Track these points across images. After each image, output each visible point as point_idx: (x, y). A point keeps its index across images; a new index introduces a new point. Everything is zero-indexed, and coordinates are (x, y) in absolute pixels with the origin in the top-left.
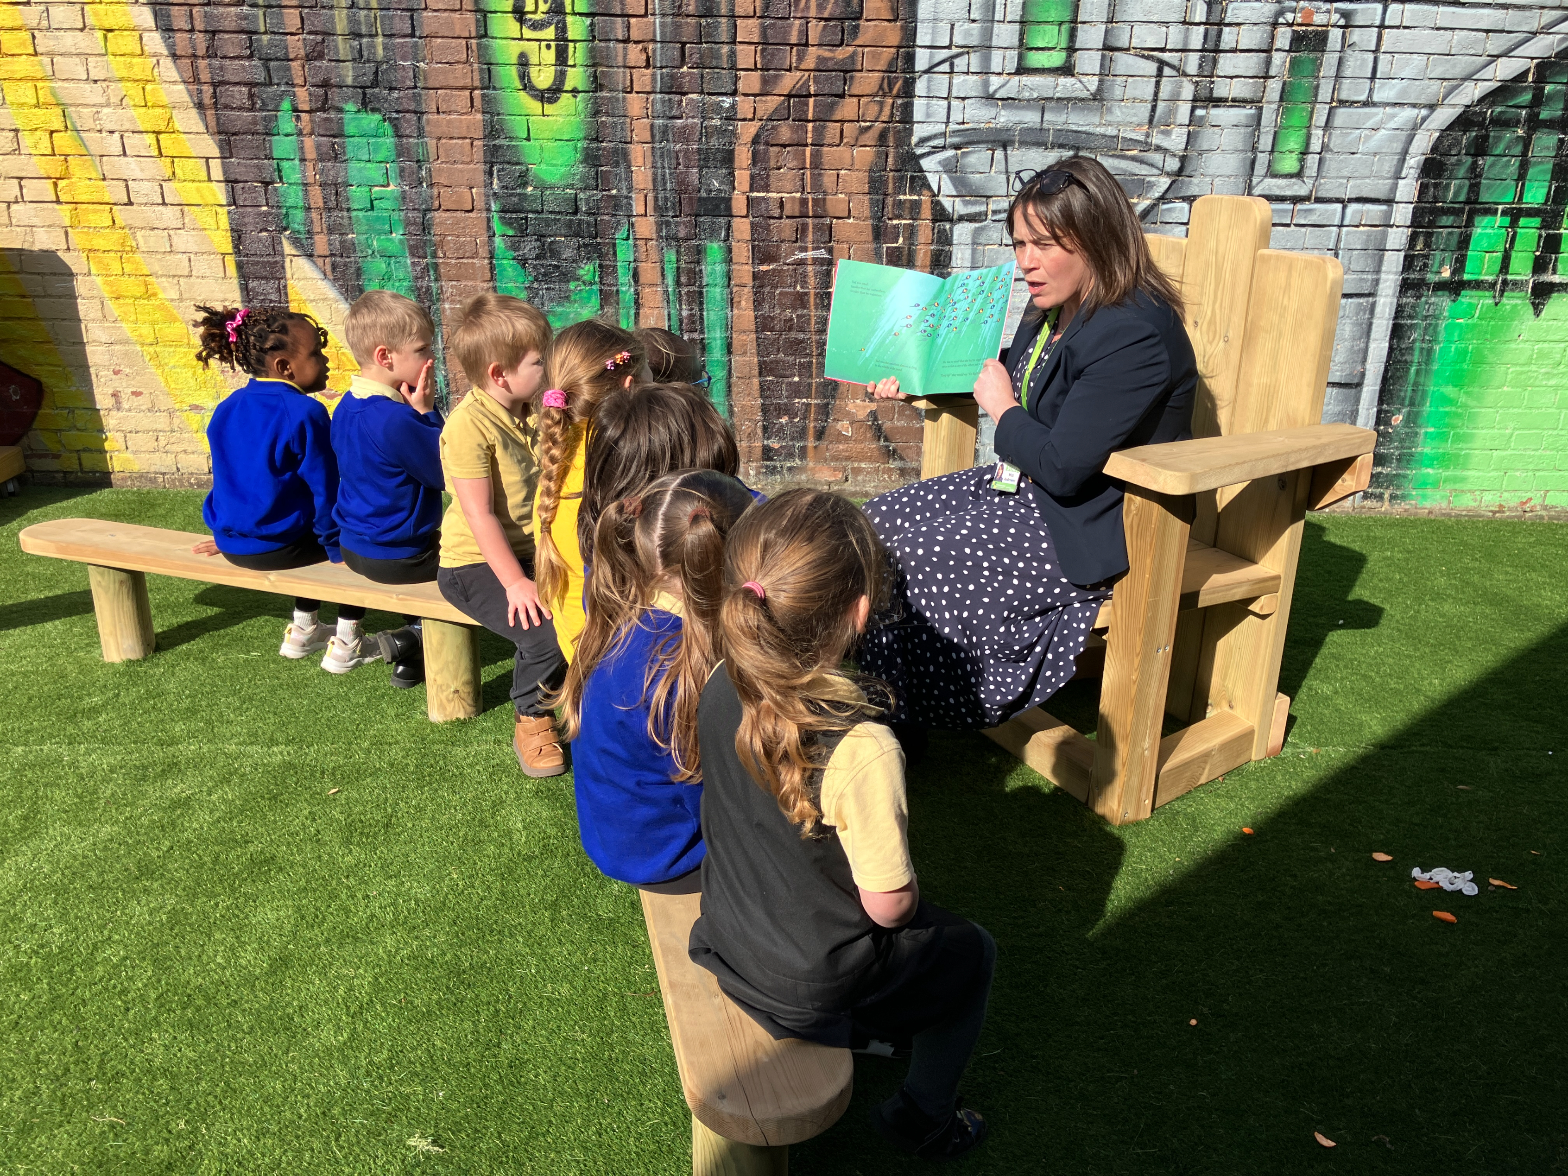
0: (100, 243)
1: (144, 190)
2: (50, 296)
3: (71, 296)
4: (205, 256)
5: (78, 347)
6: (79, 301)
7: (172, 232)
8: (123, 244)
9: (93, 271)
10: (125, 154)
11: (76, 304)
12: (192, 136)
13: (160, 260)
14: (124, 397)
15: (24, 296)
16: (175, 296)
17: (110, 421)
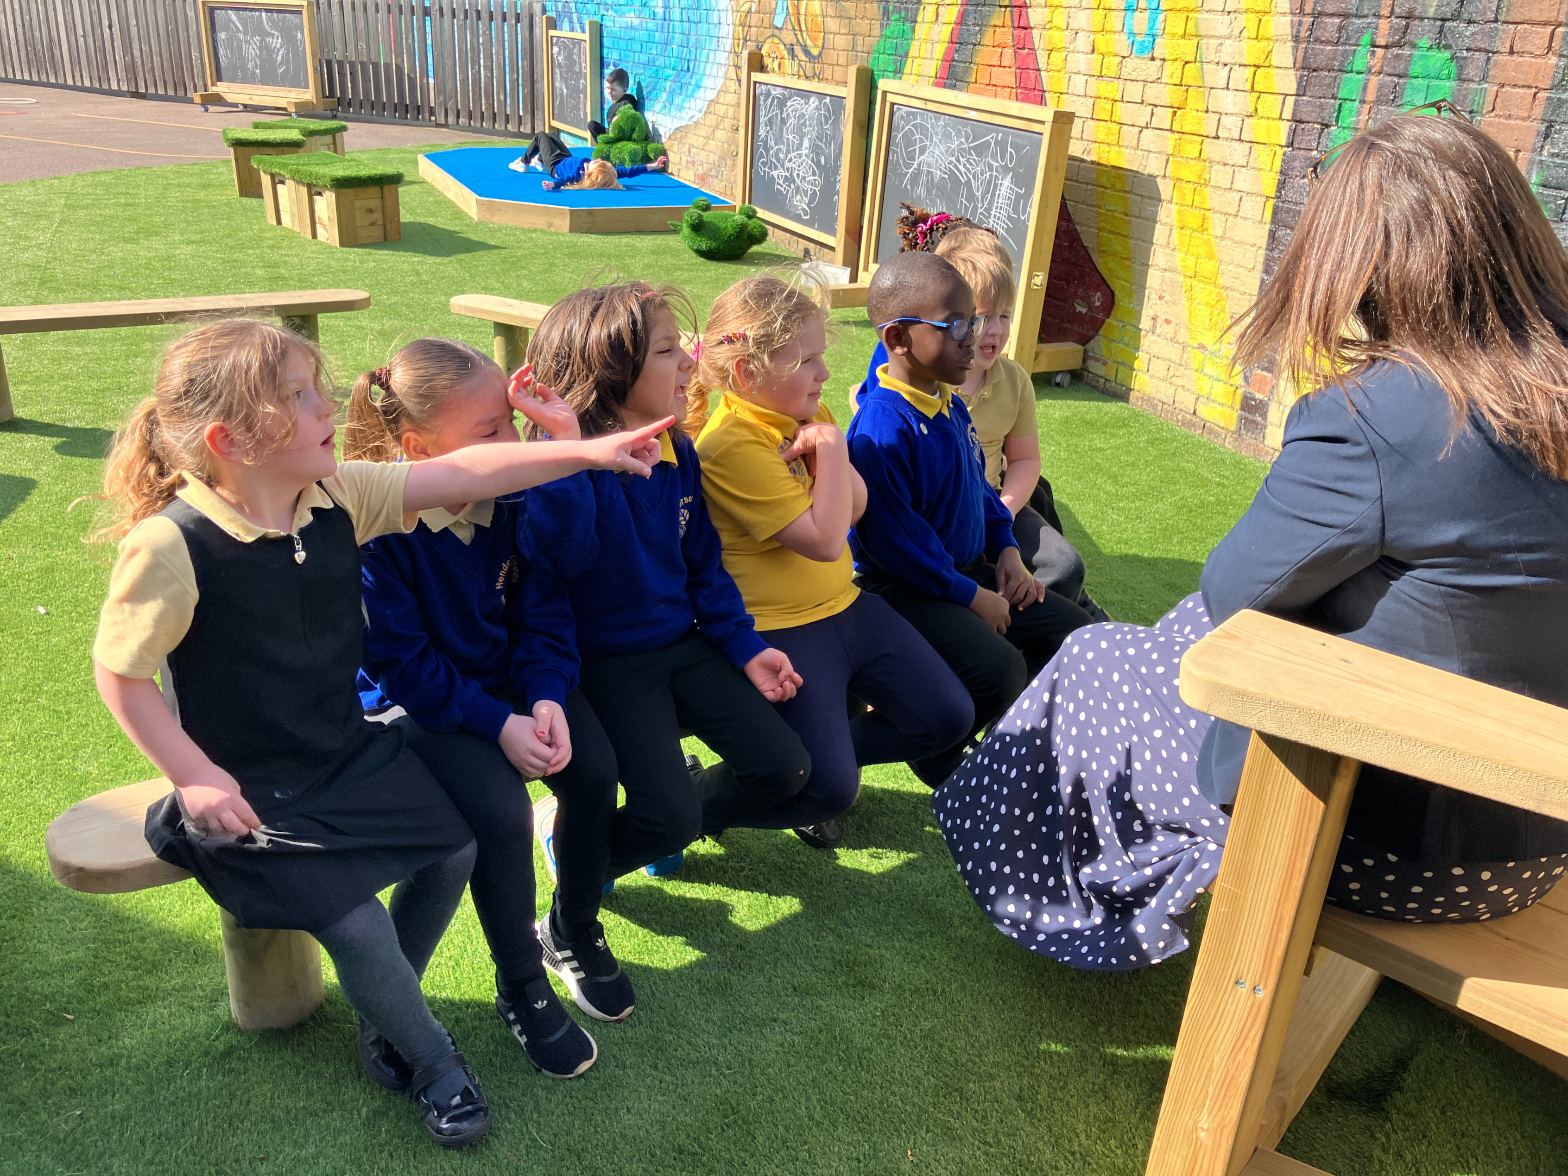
0: (1186, 174)
1: (1230, 124)
2: (1142, 218)
3: (1153, 220)
4: (1253, 198)
5: (1144, 268)
6: (1158, 225)
7: (1237, 169)
8: (1200, 177)
9: (1174, 201)
10: (1228, 88)
11: (1154, 228)
12: (1281, 71)
13: (1220, 196)
14: (1160, 321)
15: (1126, 215)
16: (1219, 234)
17: (1147, 342)
